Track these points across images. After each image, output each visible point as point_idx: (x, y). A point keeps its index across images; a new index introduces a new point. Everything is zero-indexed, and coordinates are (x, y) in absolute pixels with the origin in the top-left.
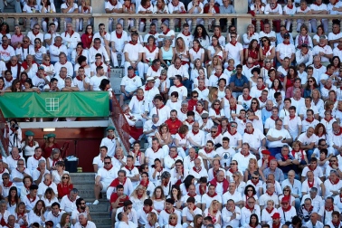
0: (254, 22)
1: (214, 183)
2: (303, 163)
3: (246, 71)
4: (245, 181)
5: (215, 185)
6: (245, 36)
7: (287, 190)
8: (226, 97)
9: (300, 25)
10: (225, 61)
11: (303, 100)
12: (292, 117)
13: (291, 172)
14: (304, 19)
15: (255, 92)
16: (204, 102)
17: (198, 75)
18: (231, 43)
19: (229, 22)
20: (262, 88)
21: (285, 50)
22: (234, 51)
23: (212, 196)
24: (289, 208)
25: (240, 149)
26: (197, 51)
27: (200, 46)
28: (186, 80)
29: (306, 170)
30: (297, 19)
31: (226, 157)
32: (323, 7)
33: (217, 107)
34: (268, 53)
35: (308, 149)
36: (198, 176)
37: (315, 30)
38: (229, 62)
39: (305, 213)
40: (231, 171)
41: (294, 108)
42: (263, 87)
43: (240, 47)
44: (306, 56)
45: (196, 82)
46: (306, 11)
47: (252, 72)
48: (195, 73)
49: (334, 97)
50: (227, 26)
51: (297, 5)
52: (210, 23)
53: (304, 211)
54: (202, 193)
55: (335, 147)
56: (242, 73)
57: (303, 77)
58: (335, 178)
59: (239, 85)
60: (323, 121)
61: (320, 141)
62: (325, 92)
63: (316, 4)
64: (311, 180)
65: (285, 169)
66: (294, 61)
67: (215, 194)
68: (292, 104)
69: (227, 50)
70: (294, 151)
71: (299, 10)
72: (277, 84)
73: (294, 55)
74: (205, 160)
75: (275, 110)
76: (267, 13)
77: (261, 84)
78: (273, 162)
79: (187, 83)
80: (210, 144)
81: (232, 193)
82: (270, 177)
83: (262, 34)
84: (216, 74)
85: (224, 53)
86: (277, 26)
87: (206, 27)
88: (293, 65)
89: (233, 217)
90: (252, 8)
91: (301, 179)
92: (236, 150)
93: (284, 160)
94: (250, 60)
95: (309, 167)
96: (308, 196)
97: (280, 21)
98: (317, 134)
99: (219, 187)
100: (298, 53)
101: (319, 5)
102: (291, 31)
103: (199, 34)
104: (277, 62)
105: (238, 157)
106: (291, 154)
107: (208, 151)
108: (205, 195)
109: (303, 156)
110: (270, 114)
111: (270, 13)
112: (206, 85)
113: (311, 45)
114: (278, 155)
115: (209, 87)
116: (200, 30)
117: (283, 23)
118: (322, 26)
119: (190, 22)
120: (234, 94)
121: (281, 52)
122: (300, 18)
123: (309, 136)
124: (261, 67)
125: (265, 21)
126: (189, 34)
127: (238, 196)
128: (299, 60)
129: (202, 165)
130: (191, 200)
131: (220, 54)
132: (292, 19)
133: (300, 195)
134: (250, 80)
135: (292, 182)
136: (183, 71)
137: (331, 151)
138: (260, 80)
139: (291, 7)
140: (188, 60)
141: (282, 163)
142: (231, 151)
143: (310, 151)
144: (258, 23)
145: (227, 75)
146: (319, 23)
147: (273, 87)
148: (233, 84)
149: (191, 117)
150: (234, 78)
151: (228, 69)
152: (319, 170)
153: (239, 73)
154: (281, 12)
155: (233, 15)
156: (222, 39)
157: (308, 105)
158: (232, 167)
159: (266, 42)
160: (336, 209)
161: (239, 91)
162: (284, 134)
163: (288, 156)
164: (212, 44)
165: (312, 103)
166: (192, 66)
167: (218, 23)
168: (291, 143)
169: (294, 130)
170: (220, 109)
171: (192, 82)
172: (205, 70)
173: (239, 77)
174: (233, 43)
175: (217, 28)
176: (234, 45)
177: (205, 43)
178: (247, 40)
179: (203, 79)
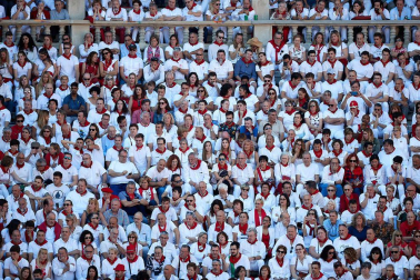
0: (92, 31)
1: (43, 228)
2: (153, 203)
3: (83, 91)
4: (81, 225)
5: (45, 231)
6: (82, 47)
7: (132, 236)
8: (58, 122)
9: (149, 34)
10: (56, 78)
12: (139, 147)
13: (138, 215)
14: (154, 26)
15: (94, 117)
16: (31, 129)
17: (23, 96)
18: (65, 55)
19: (62, 30)
20: (102, 111)
21: (131, 65)
22: (68, 66)
23: (41, 244)
24: (135, 259)
25: (75, 187)
26: (22, 65)
27: (27, 60)
28: (9, 101)
29: (156, 212)
30: (145, 26)
31: (58, 196)
32: (177, 12)
33: (47, 134)
34: (110, 68)
35: (158, 186)
36: (23, 219)
37: (167, 39)
38: (62, 79)
39: (155, 265)
40: (65, 213)
41: (141, 136)
42: (104, 110)
43: (75, 61)
44: (156, 72)
45: (21, 104)
46: (156, 16)
47: (91, 91)
48: (20, 93)
49: (190, 122)
50: (59, 35)
51: (146, 9)
52: (39, 32)
53: (154, 262)
54: (28, 240)
55: (192, 184)
57: (153, 98)
58: (192, 221)
59: (74, 108)
60: (178, 153)
61: (174, 176)
62: (179, 116)
63: (168, 8)
64: (162, 223)
65: (131, 211)
66: (142, 79)
67: (45, 242)
68: (140, 132)
69: (59, 65)
70: (141, 189)
71: (148, 15)
72: (120, 106)
73: (141, 72)
74: (32, 200)
75: (118, 139)
76: (108, 19)
77: (102, 106)
78: (116, 202)
79: (10, 105)
80: (39, 180)
81: (66, 240)
82: (113, 220)
83: (103, 45)
84: (45, 94)
85: (56, 68)
86: (121, 35)
87: (34, 37)
88: (141, 84)
89: (67, 269)
90: (90, 13)
91: (150, 223)
92: (71, 187)
93: (129, 199)
94: (87, 76)
95: (161, 208)
96: (159, 244)
97: (124, 29)
98: (170, 167)
99: (50, 232)
100: (147, 69)
101: (172, 9)
102: (138, 41)
103: (25, 45)
104: (121, 80)
105: (73, 196)
106: (138, 192)
107: (36, 188)
108: (32, 243)
109: (152, 194)
110: (113, 143)
111: (113, 19)
112: (34, 107)
113: (162, 59)
114: (123, 194)
115: (37, 110)
116: (27, 40)
117: (129, 31)
118: (176, 35)
119: (13, 30)
120: (68, 119)
121: (126, 67)
122: (149, 25)
123: (160, 170)
124: (101, 85)
125: (106, 29)
126: (13, 45)
127: (73, 244)
128: (148, 77)
129: (29, 205)
130: (16, 249)
131: (51, 69)
132: (139, 26)
133: (149, 242)
134: (88, 101)
135: (139, 227)
136: (6, 90)
137: (187, 188)
138: (100, 101)
139: (138, 13)
140: (11, 77)
141: (127, 203)
142: (64, 189)
143: (162, 189)
144: (98, 31)
145: (60, 95)
146: (172, 32)
147: (116, 110)
148: (66, 106)
149: (15, 147)
150: (68, 100)
151: (61, 88)
152: (172, 211)
153: (74, 93)
154: (125, 19)
155: (67, 22)
156: (53, 51)
157: (159, 132)
158: (66, 208)
159: (108, 55)
160: (193, 260)
161: (74, 115)
162: (129, 167)
163: (135, 195)
165: (164, 130)
166: (17, 84)
167: (48, 31)
168: (137, 179)
169: (141, 162)
170: (51, 137)
171: (16, 103)
172: (33, 89)
173: (74, 98)
174: (67, 56)
175: (47, 38)
176: (68, 58)
177: (33, 55)
178: (84, 53)
179: (31, 100)
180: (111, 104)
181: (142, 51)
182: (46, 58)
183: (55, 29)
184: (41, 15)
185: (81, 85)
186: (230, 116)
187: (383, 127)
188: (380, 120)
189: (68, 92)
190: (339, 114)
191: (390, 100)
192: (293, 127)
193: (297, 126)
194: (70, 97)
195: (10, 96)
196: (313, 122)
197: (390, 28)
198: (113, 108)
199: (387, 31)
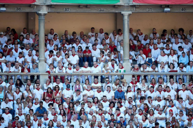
0: (50, 77)
3: (45, 105)
6: (45, 85)
9: (75, 79)
10: (33, 99)
11: (77, 121)
14: (78, 75)
15: (51, 117)
17: (18, 107)
19: (36, 77)
26: (18, 93)
27: (20, 91)
28: (11, 110)
30: (74, 75)
32: (89, 69)
33: (29, 125)
34: (58, 95)
37: (84, 81)
38: (35, 100)
44: (79, 96)
45: (17, 111)
46: (79, 71)
50: (34, 80)
51: (74, 68)
56: (43, 106)
57: (78, 108)
59: (41, 112)
63: (85, 67)
66: (72, 99)
69: (34, 93)
73: (72, 96)
76: (57, 72)
79: (12, 112)
83: (55, 84)
87: (23, 81)
94: (47, 98)
97: (64, 77)
100: (75, 95)
101: (86, 68)
102: (70, 82)
104: (63, 100)
111: (59, 72)
113: (82, 90)
118: (88, 79)
119: (13, 77)
120: (39, 118)
121: (65, 94)
122: (76, 75)
126: (13, 84)
128: (75, 99)
131: (31, 95)
132: (71, 75)
136: (10, 105)
138: (53, 110)
139: (71, 69)
140: (12, 99)
144: (52, 78)
146: (86, 78)
147: (60, 114)
148: (38, 112)
150: (38, 109)
151: (35, 104)
153: (41, 106)
155: (38, 73)
156: (32, 87)
157: (80, 124)
164: (26, 90)
165: (83, 123)
166: (15, 102)
167: (29, 78)
170: (31, 126)
171: (14, 111)
172: (23, 104)
173: (41, 109)
174: (38, 89)
175: (28, 81)
176: (38, 90)
177: (22, 89)
178: (46, 88)
179: (21, 109)
180: (58, 111)
181: (73, 87)
182: (28, 90)
183: (32, 77)
184: (26, 71)
185: (44, 102)
186: (112, 116)
187: (184, 121)
188: (182, 118)
189: (38, 106)
190: (163, 115)
191: (186, 109)
192: (141, 121)
193: (144, 121)
194: (39, 108)
195: (12, 108)
196: (151, 119)
197: (186, 76)
198: (59, 113)
199: (185, 77)
